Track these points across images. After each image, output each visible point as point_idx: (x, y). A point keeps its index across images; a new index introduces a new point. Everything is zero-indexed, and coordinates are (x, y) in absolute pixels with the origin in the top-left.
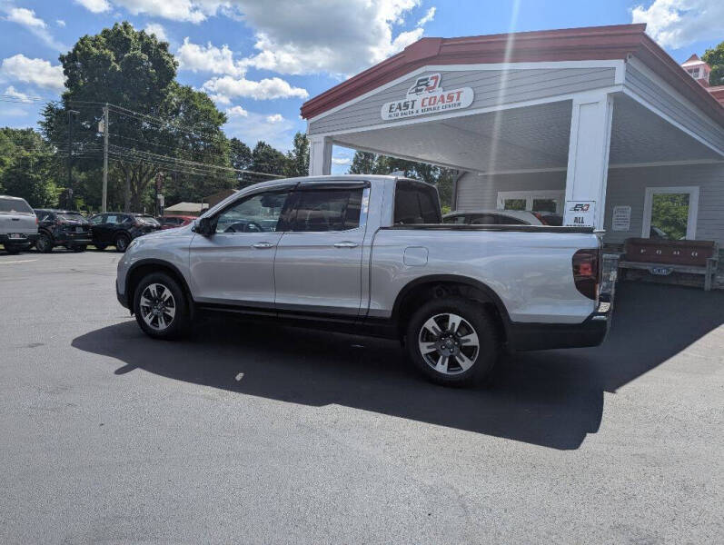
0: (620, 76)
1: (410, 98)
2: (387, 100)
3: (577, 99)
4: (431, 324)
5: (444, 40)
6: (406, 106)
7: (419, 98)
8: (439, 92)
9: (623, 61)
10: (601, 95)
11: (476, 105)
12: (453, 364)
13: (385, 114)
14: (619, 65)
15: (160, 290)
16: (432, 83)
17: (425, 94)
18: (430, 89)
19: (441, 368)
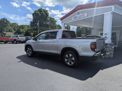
0: (113, 9)
1: (77, 16)
2: (73, 17)
3: (105, 14)
4: (67, 56)
5: (82, 5)
6: (76, 17)
7: (78, 16)
8: (81, 14)
9: (113, 6)
10: (110, 13)
11: (87, 16)
12: (70, 63)
13: (73, 19)
14: (113, 7)
15: (29, 49)
16: (80, 13)
17: (79, 15)
18: (80, 14)
19: (68, 64)
